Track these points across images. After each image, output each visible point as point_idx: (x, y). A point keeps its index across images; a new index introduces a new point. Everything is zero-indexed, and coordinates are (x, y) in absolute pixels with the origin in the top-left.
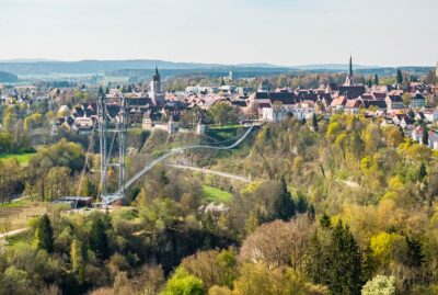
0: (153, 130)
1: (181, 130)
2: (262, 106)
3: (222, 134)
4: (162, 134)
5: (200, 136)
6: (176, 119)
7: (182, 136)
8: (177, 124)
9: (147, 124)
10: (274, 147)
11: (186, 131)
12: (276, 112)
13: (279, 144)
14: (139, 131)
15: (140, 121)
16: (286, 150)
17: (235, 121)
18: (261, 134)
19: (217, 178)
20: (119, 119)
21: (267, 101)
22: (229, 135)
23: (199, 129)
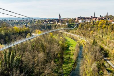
0: (58, 24)
1: (63, 24)
2: (79, 20)
3: (71, 25)
4: (59, 25)
5: (67, 26)
6: (62, 22)
7: (63, 26)
8: (62, 23)
9: (56, 23)
10: (83, 28)
11: (64, 25)
12: (82, 21)
13: (85, 27)
14: (55, 25)
15: (55, 23)
16: (87, 29)
17: (74, 23)
18: (80, 25)
19: (70, 35)
20: (52, 22)
21: (80, 19)
22: (73, 25)
23: (67, 24)
